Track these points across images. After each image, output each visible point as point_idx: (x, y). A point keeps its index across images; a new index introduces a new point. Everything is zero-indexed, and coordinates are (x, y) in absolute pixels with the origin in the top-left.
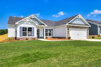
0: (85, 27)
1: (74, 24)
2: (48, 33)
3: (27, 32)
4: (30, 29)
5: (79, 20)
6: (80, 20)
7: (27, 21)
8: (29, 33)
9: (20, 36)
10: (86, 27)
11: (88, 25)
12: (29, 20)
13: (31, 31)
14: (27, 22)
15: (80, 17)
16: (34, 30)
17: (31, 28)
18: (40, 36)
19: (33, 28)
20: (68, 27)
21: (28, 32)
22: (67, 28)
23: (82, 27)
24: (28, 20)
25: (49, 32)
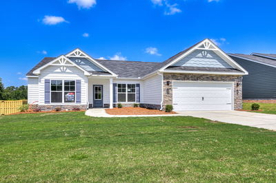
0: (228, 76)
1: (185, 68)
2: (127, 93)
3: (63, 91)
4: (70, 86)
5: (204, 57)
6: (209, 55)
7: (63, 66)
8: (68, 95)
9: (46, 102)
10: (233, 76)
11: (237, 70)
12: (68, 62)
13: (73, 88)
14: (62, 68)
15: (207, 48)
16: (79, 88)
17: (73, 83)
18: (104, 103)
19: (79, 82)
20: (166, 76)
21: (65, 93)
22: (166, 81)
23: (216, 75)
24: (63, 64)
25: (129, 90)
